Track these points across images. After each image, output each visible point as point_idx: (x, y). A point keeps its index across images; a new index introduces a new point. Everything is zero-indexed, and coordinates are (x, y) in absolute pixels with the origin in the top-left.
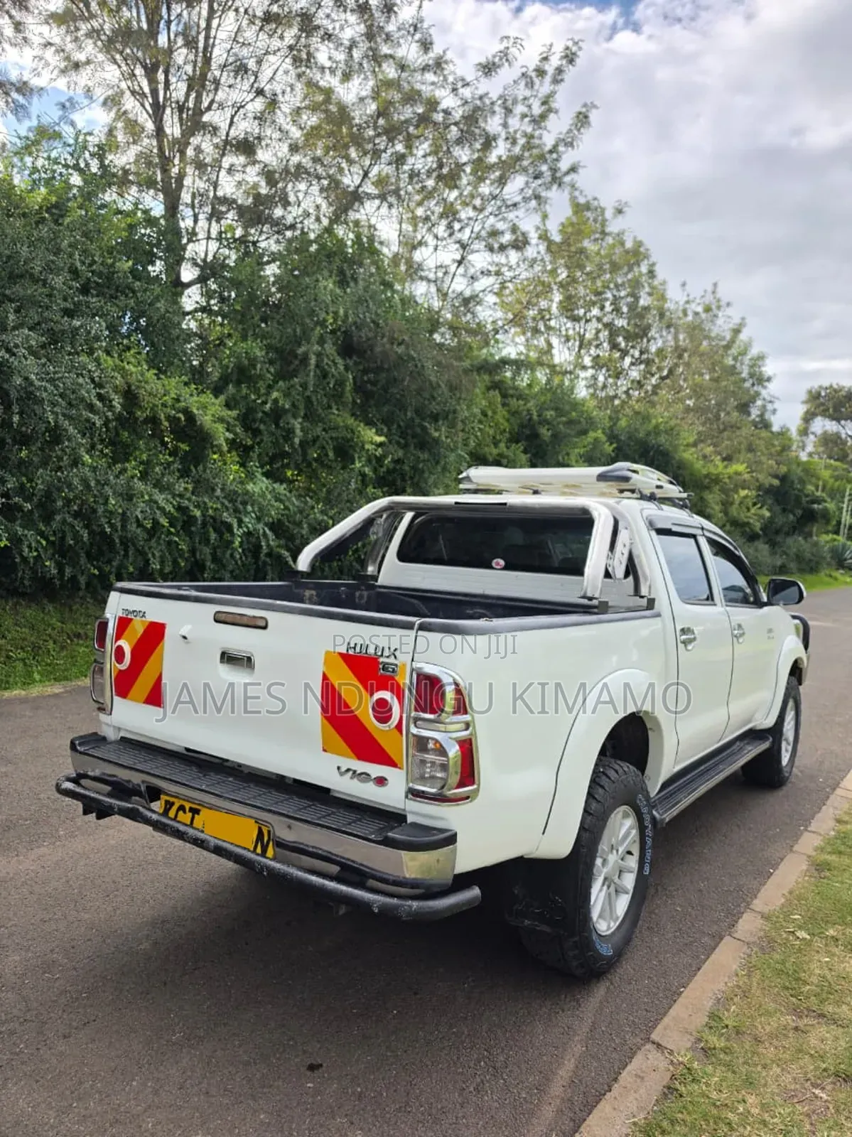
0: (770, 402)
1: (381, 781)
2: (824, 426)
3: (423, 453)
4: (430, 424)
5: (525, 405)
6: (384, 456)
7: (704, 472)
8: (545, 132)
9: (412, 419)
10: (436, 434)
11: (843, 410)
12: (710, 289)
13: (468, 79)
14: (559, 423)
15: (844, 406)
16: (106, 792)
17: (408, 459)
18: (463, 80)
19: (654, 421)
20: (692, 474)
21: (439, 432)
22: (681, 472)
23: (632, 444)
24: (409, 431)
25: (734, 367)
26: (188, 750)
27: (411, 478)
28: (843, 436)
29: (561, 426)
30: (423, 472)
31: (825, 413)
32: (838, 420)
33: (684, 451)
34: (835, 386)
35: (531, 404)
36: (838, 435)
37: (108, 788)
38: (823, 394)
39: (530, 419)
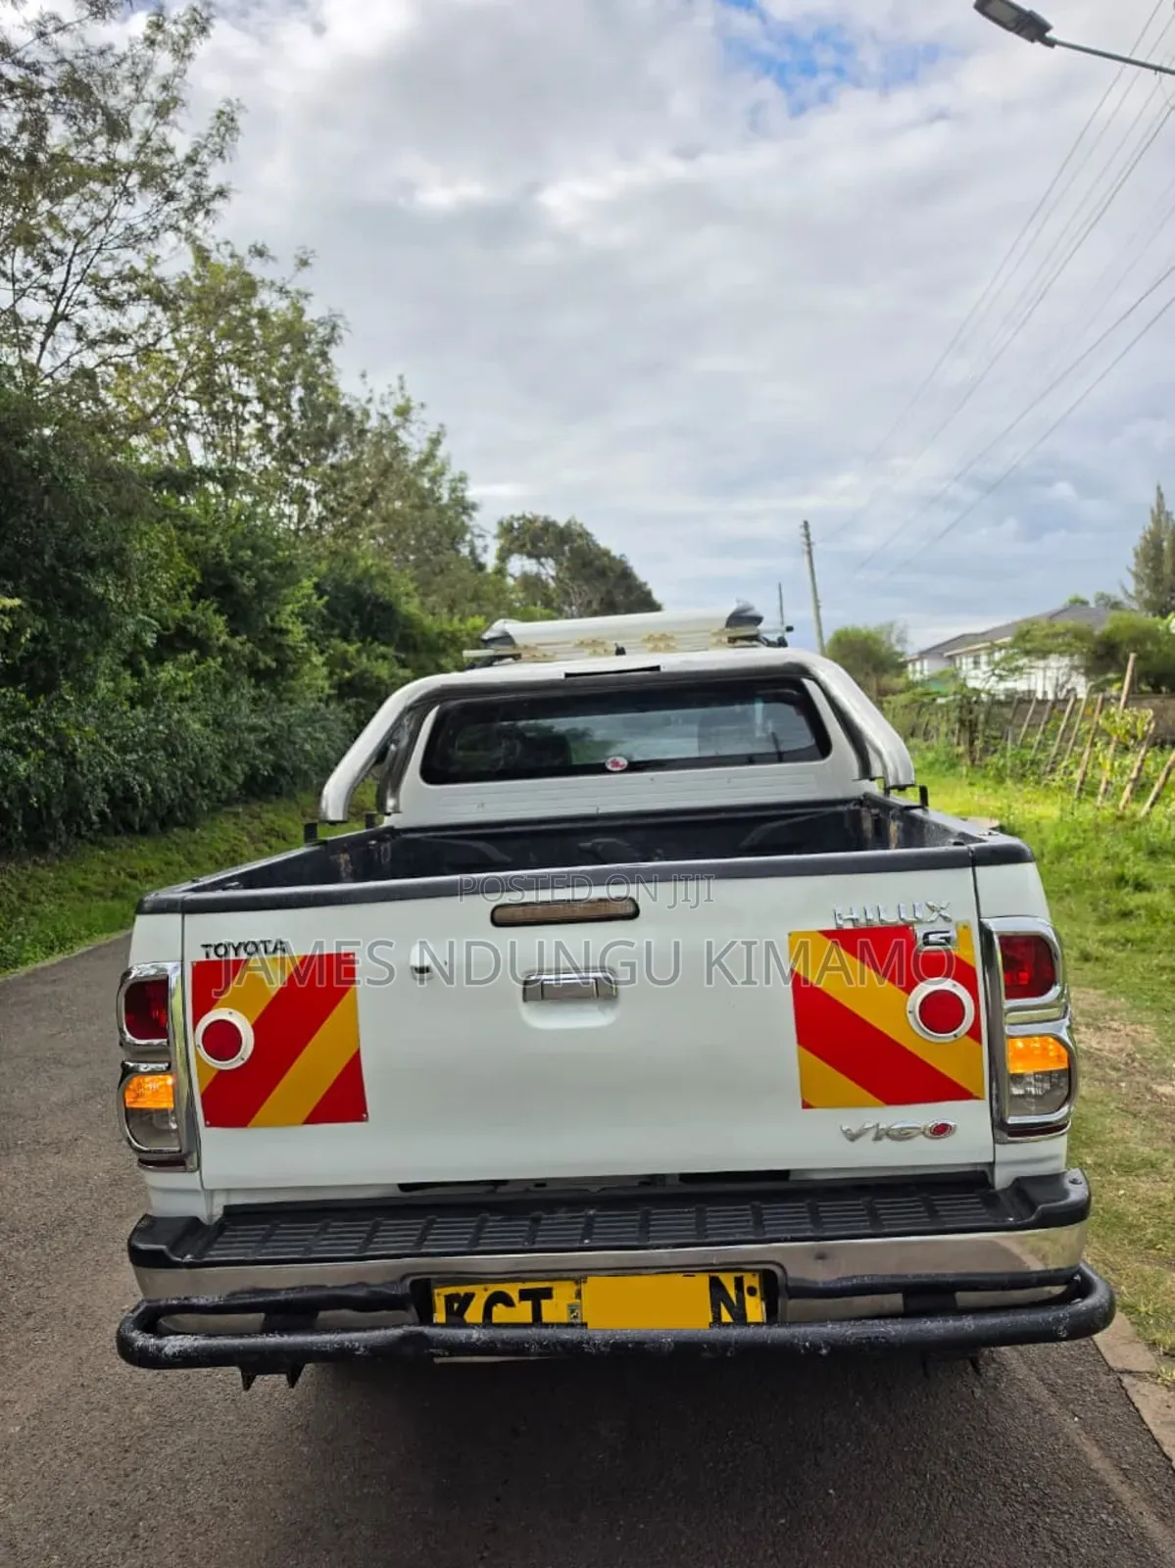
0: (480, 536)
1: (941, 1130)
2: (523, 566)
3: (79, 621)
4: (84, 573)
5: (207, 541)
6: (17, 630)
7: (436, 629)
8: (175, 130)
9: (53, 569)
10: (100, 590)
11: (541, 545)
12: (396, 384)
13: (66, 20)
14: (262, 567)
15: (542, 540)
16: (258, 1327)
17: (55, 633)
18: (54, 18)
19: (362, 563)
20: (423, 634)
21: (102, 586)
22: (408, 631)
23: (341, 595)
24: (50, 588)
25: (431, 491)
26: (403, 1187)
27: (64, 664)
28: (544, 577)
29: (266, 572)
30: (82, 652)
31: (521, 549)
32: (537, 557)
33: (407, 603)
34: (529, 516)
35: (216, 539)
36: (538, 576)
37: (259, 1317)
38: (516, 525)
39: (218, 564)
